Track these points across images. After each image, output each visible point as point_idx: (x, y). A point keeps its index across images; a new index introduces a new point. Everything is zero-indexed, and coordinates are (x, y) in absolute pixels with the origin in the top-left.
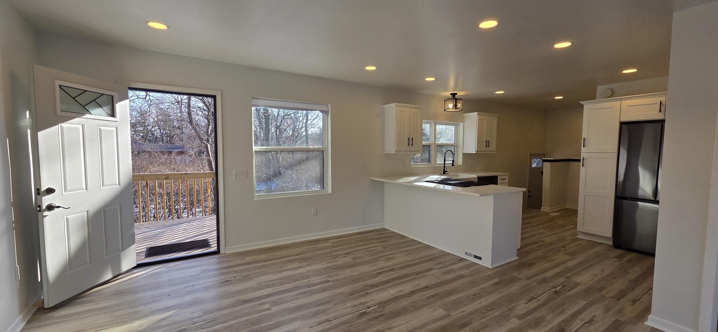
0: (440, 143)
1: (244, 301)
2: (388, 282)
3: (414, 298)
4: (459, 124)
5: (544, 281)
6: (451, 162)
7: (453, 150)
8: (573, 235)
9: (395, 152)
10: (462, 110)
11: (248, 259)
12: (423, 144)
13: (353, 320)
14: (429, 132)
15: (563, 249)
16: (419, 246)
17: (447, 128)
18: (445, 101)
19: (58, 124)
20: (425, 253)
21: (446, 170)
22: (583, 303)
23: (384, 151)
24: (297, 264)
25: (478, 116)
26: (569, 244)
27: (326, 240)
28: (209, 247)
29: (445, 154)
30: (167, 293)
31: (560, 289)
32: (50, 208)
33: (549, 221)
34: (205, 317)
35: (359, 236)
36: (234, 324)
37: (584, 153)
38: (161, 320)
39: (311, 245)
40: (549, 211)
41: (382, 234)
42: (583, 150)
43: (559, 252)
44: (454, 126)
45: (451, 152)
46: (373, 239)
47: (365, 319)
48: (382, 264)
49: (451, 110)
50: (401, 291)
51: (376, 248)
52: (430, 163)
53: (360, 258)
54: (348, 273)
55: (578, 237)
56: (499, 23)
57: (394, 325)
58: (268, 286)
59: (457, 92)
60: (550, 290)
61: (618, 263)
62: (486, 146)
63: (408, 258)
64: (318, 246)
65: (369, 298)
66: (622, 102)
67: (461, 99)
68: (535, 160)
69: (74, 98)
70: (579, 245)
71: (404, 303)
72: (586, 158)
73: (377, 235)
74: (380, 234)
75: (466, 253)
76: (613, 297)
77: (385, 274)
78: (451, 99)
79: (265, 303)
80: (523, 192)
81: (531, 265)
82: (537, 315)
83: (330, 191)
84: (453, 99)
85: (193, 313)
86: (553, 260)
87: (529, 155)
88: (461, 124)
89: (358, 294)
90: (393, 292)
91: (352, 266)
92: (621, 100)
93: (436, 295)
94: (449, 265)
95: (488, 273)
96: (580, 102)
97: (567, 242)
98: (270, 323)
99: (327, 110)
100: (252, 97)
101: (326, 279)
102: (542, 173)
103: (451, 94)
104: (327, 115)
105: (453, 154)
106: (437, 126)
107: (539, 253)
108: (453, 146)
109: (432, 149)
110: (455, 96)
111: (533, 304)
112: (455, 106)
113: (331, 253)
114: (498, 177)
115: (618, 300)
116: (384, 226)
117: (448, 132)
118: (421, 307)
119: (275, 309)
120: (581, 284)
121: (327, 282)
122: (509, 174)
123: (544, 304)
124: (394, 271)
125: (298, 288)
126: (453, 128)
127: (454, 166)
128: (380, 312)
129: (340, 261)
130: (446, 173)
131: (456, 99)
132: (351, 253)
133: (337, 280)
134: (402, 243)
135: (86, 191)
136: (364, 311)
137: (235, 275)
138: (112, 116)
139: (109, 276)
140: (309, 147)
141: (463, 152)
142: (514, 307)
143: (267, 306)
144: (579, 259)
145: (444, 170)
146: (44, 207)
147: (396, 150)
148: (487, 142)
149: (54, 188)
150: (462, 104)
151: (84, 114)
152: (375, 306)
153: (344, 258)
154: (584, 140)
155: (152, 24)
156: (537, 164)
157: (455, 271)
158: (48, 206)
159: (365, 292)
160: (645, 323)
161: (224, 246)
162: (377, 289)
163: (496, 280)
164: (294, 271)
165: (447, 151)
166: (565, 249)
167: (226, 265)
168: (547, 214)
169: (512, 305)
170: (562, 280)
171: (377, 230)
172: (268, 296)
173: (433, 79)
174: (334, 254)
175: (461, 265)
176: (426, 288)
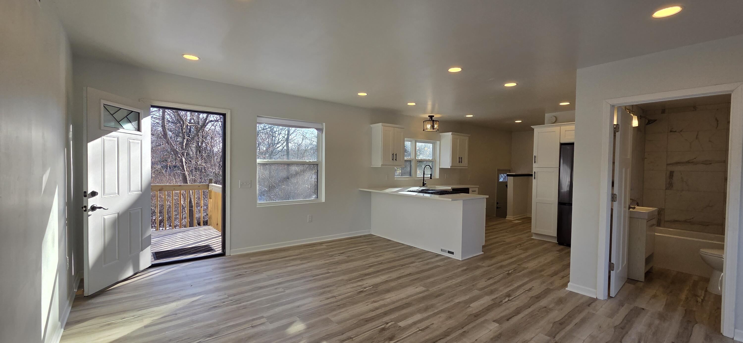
0: (419, 158)
1: (260, 287)
2: (378, 271)
3: (400, 281)
4: (436, 142)
5: (501, 267)
6: (430, 176)
7: (431, 165)
8: (529, 237)
9: (381, 166)
10: (438, 130)
11: (253, 259)
12: (405, 160)
13: (354, 296)
14: (410, 149)
15: (519, 246)
16: (403, 247)
17: (426, 146)
18: (424, 122)
19: (101, 137)
20: (408, 252)
21: (425, 183)
22: (526, 279)
23: (371, 165)
24: (298, 262)
25: (452, 135)
26: (525, 242)
27: (321, 244)
28: (213, 250)
29: (424, 169)
30: (189, 285)
31: (511, 272)
32: (93, 208)
33: (512, 227)
34: (230, 298)
35: (349, 240)
36: (257, 301)
37: (535, 168)
38: (193, 302)
39: (308, 248)
40: (513, 219)
41: (369, 238)
42: (534, 165)
43: (516, 248)
44: (432, 144)
45: (429, 167)
46: (362, 243)
47: (363, 295)
48: (372, 260)
49: (429, 130)
50: (390, 277)
51: (367, 249)
52: (411, 176)
53: (352, 256)
54: (344, 267)
55: (532, 238)
56: (462, 69)
57: (386, 297)
58: (278, 277)
59: (434, 114)
60: (504, 273)
61: (559, 254)
62: (460, 162)
63: (393, 256)
64: (314, 248)
65: (364, 282)
66: (561, 127)
67: (438, 121)
68: (502, 175)
69: (112, 115)
70: (532, 243)
71: (393, 284)
72: (536, 172)
73: (365, 239)
74: (368, 239)
75: (442, 250)
76: (548, 276)
77: (375, 267)
78: (429, 120)
79: (280, 288)
80: (486, 198)
81: (492, 257)
82: (492, 288)
83: (323, 200)
84: (431, 120)
85: (219, 296)
86: (510, 254)
87: (497, 171)
88: (438, 142)
89: (355, 280)
90: (383, 278)
91: (347, 262)
92: (560, 126)
93: (418, 278)
94: (428, 259)
95: (458, 264)
96: (531, 126)
97: (524, 241)
98: (287, 300)
99: (322, 128)
100: (257, 116)
101: (327, 271)
102: (507, 186)
103: (429, 116)
104: (322, 132)
105: (431, 169)
106: (417, 143)
107: (500, 250)
108: (431, 161)
109: (413, 164)
110: (432, 118)
111: (491, 281)
112: (433, 127)
113: (327, 254)
114: (470, 189)
115: (552, 277)
116: (371, 233)
117: (427, 150)
118: (406, 286)
119: (288, 291)
120: (528, 268)
121: (327, 273)
122: (478, 186)
123: (499, 281)
124: (383, 264)
125: (305, 277)
126: (431, 145)
127: (432, 179)
128: (375, 290)
129: (337, 258)
130: (425, 185)
131: (433, 121)
132: (344, 253)
133: (335, 272)
134: (388, 245)
135: (118, 195)
136: (361, 290)
137: (246, 270)
138: (138, 131)
140: (305, 160)
141: (440, 167)
142: (476, 284)
143: (281, 290)
144: (530, 252)
145: (423, 182)
146: (89, 207)
147: (382, 164)
148: (460, 158)
149: (97, 191)
150: (438, 125)
151: (118, 129)
152: (370, 287)
153: (339, 257)
154: (535, 157)
155: (187, 57)
156: (504, 179)
157: (432, 263)
158: (92, 207)
159: (360, 279)
160: (566, 289)
161: (229, 249)
162: (370, 276)
163: (465, 268)
164: (297, 266)
165: (426, 166)
166: (520, 246)
167: (234, 263)
168: (511, 221)
169: (476, 283)
170: (514, 266)
171: (365, 236)
172: (279, 284)
173: (414, 104)
174: (330, 254)
175: (437, 259)
176: (410, 274)
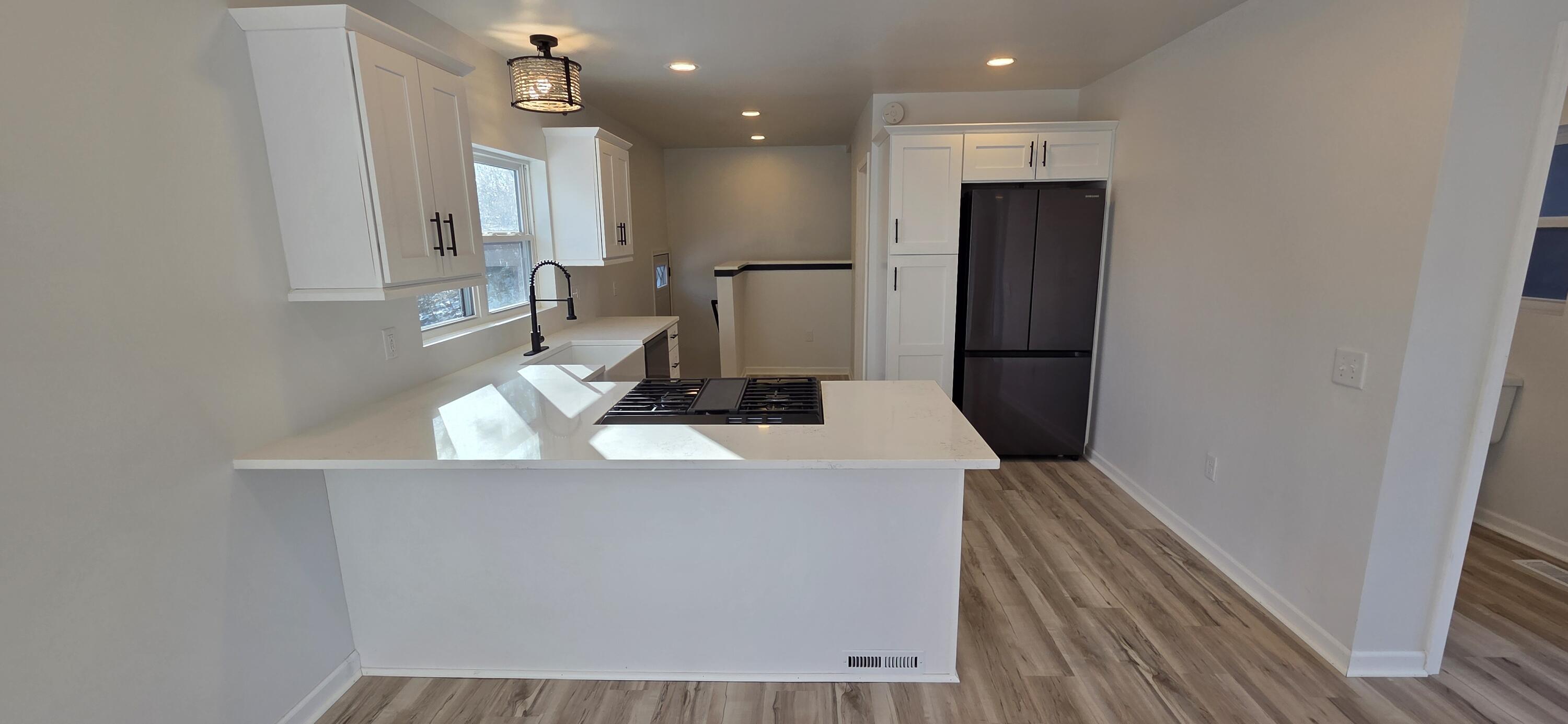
4: (531, 163)
9: (380, 295)
21: (540, 336)
23: (289, 289)
25: (599, 139)
37: (896, 256)
42: (894, 249)
44: (512, 172)
49: (540, 106)
59: (556, 28)
62: (621, 239)
66: (965, 135)
68: (659, 269)
72: (899, 270)
75: (853, 662)
84: (544, 58)
87: (653, 260)
88: (540, 165)
92: (963, 131)
102: (715, 303)
103: (535, 39)
108: (518, 242)
114: (668, 331)
130: (541, 347)
145: (535, 335)
147: (386, 283)
148: (620, 227)
154: (896, 223)
156: (661, 280)
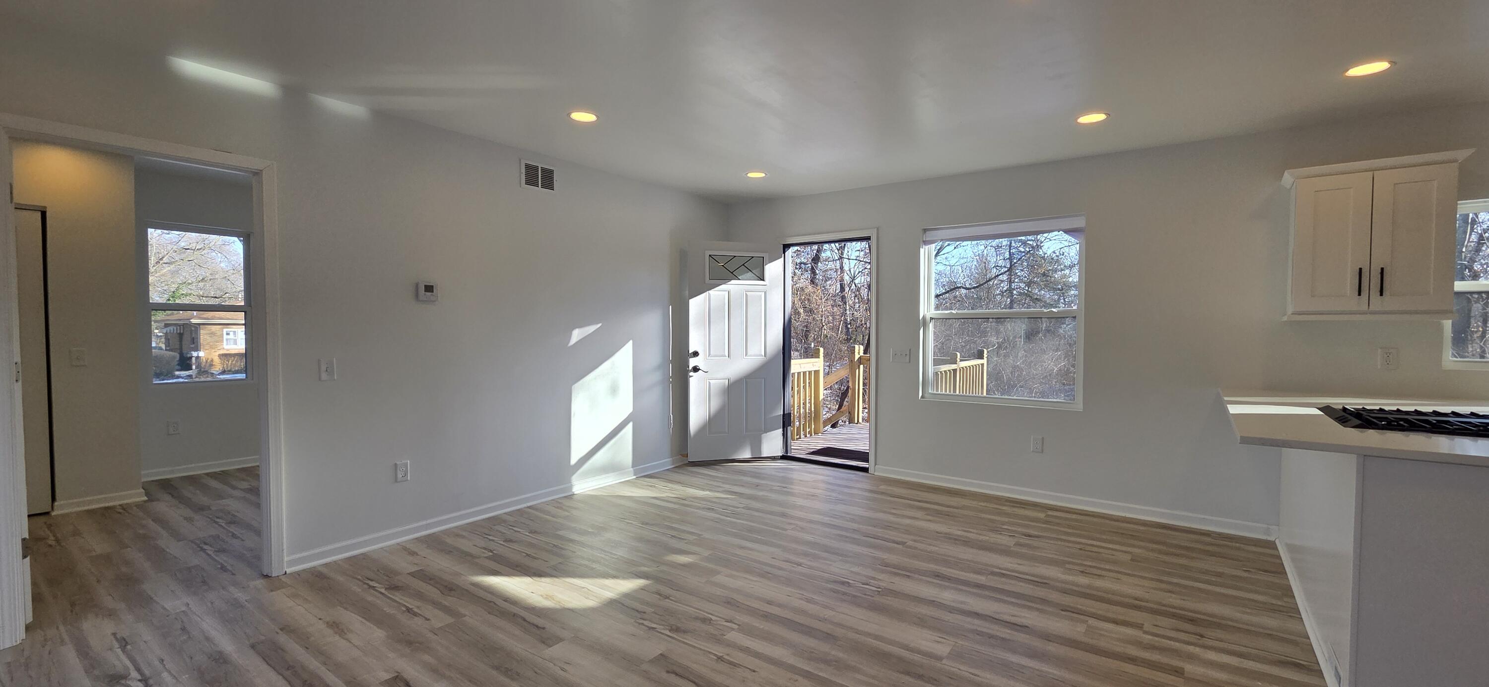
19: (706, 292)
32: (696, 369)
50: (962, 603)
65: (894, 580)
69: (722, 265)
135: (729, 359)
138: (761, 280)
139: (747, 454)
146: (690, 368)
149: (700, 351)
151: (731, 281)
153: (1004, 537)
158: (694, 368)
161: (874, 465)
